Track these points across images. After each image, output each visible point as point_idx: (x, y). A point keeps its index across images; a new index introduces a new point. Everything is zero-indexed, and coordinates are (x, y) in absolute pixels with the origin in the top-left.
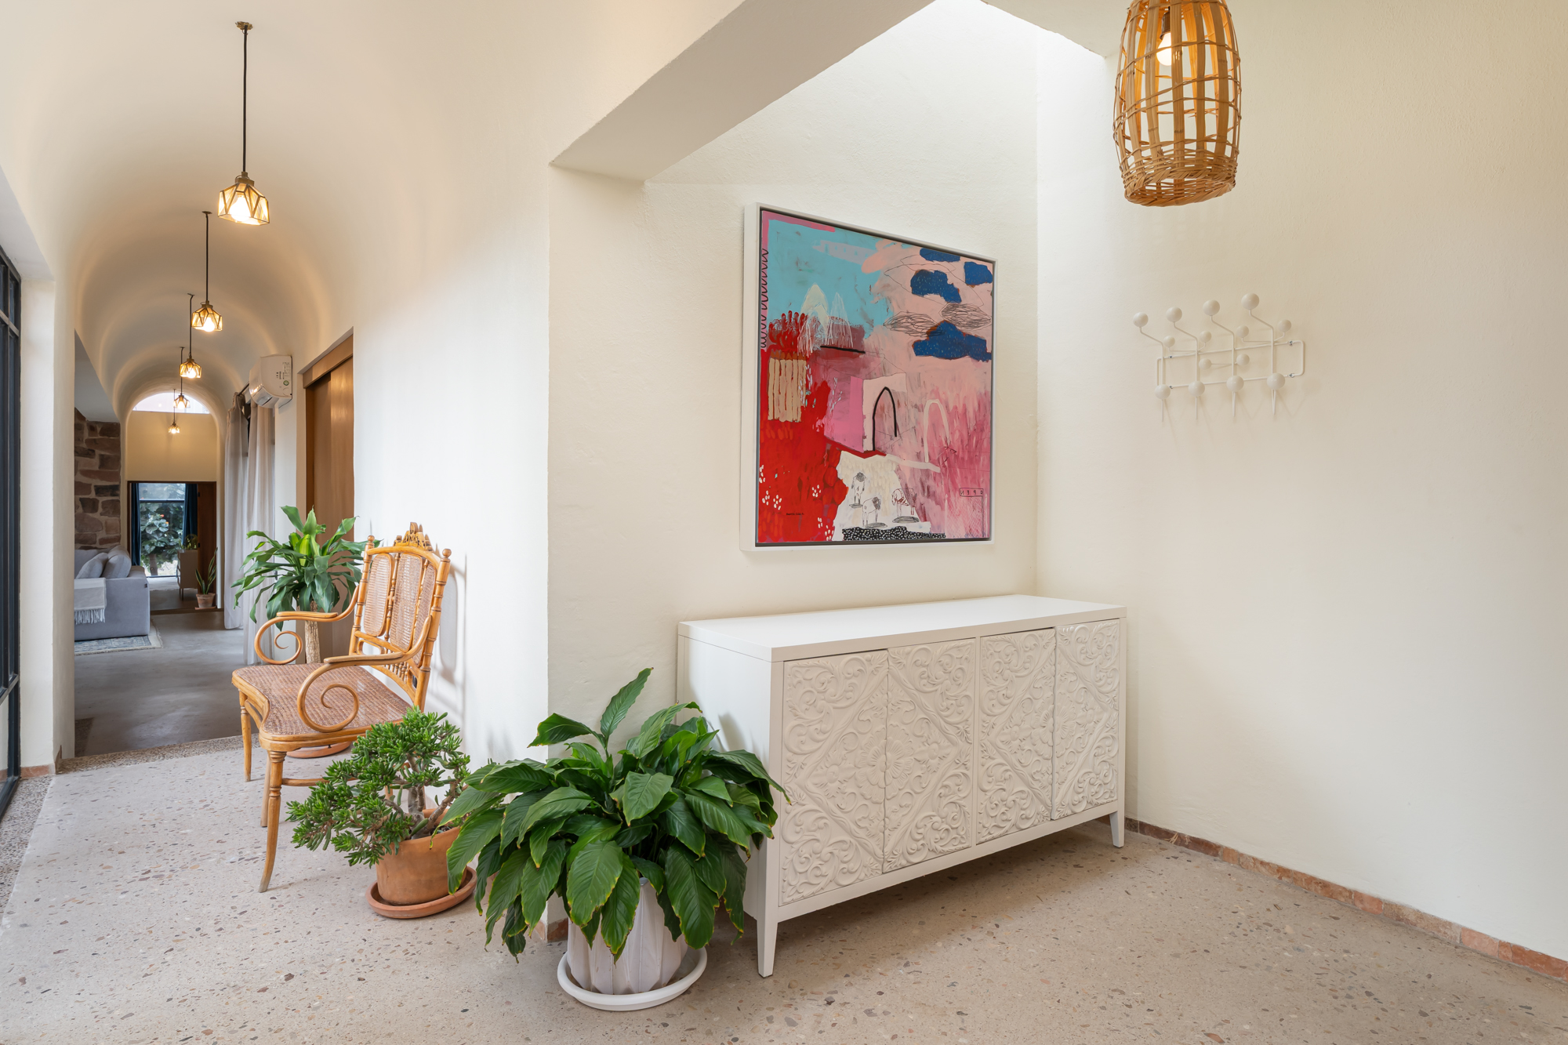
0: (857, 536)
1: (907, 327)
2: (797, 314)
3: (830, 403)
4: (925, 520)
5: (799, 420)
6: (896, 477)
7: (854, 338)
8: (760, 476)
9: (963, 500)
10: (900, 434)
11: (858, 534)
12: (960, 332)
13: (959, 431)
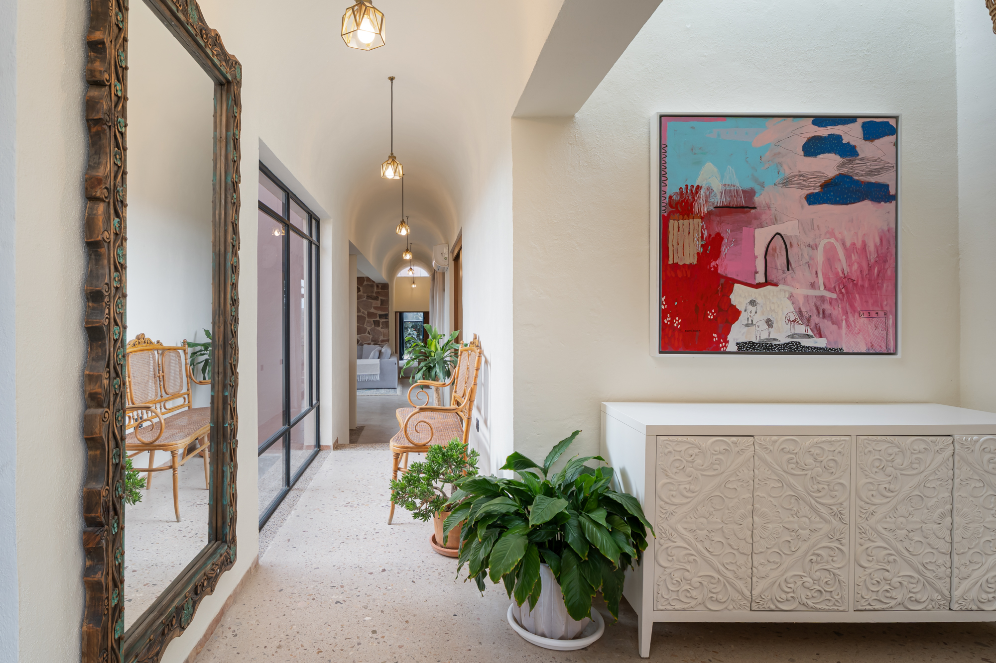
0: (750, 348)
1: (799, 184)
2: (692, 186)
3: (723, 249)
4: (821, 336)
5: (695, 262)
6: (789, 303)
7: (745, 197)
8: (663, 304)
9: (863, 320)
10: (792, 269)
11: (752, 346)
12: (858, 181)
13: (858, 263)
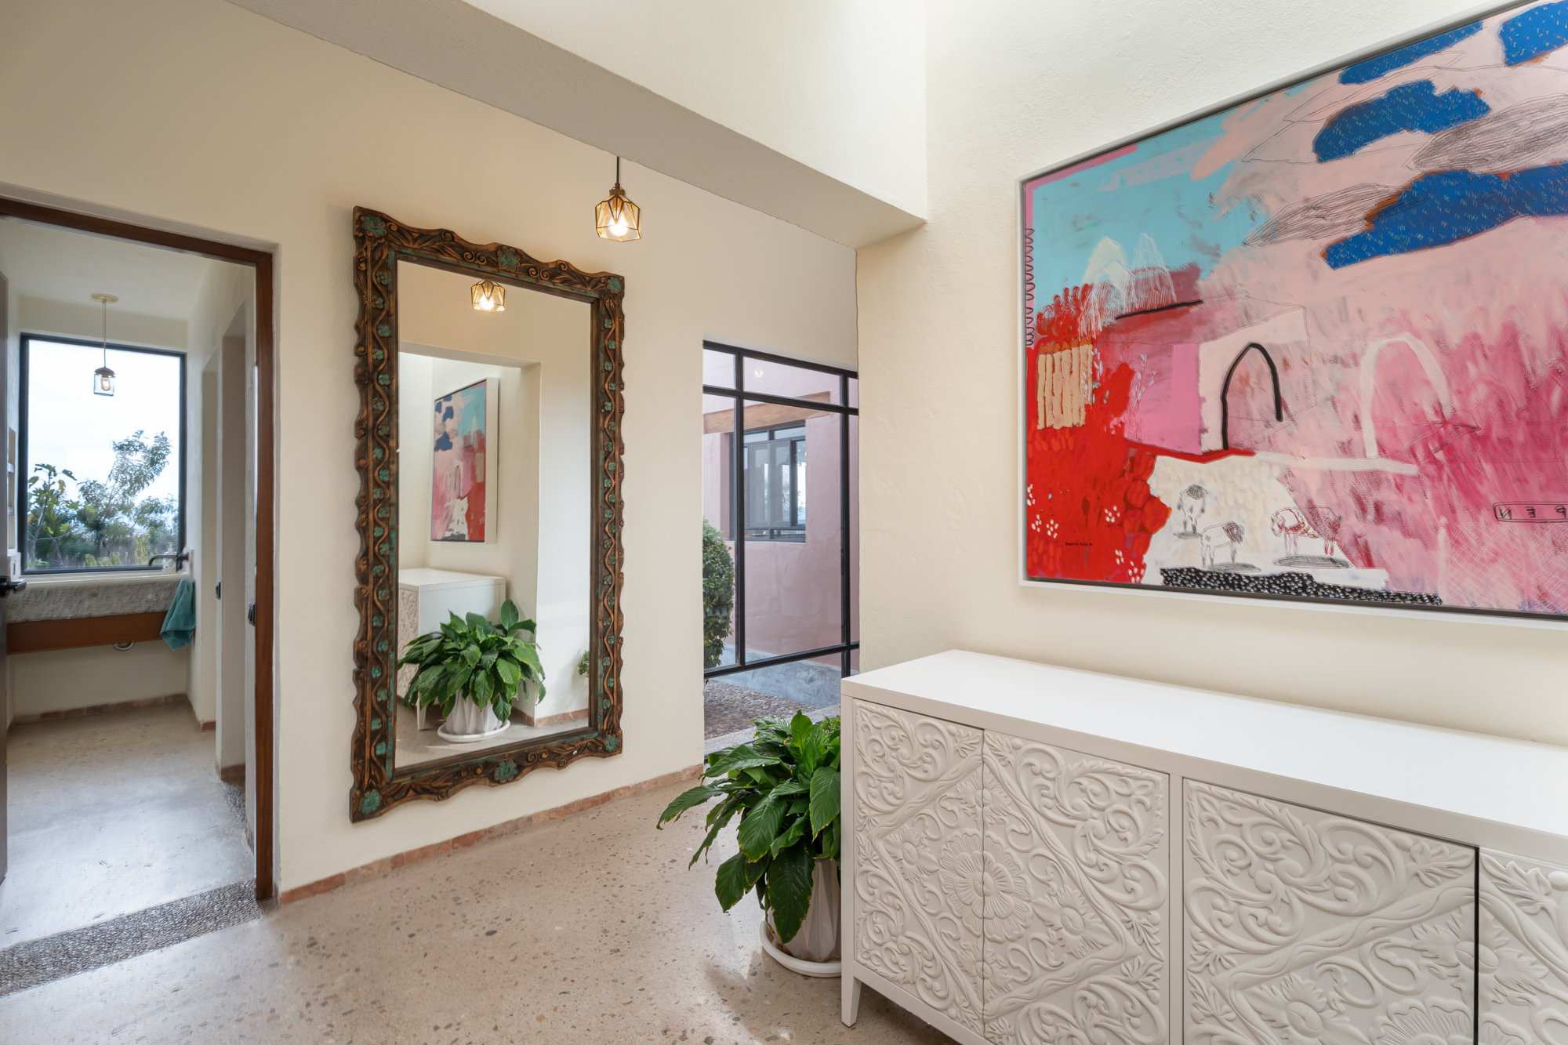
0: (1190, 581)
1: (1306, 227)
2: (1077, 288)
3: (1133, 392)
4: (1369, 563)
5: (1082, 422)
6: (1281, 490)
7: (1177, 285)
8: (1029, 498)
9: (1510, 530)
10: (1290, 416)
11: (1195, 578)
12: (1486, 177)
13: (1489, 383)
